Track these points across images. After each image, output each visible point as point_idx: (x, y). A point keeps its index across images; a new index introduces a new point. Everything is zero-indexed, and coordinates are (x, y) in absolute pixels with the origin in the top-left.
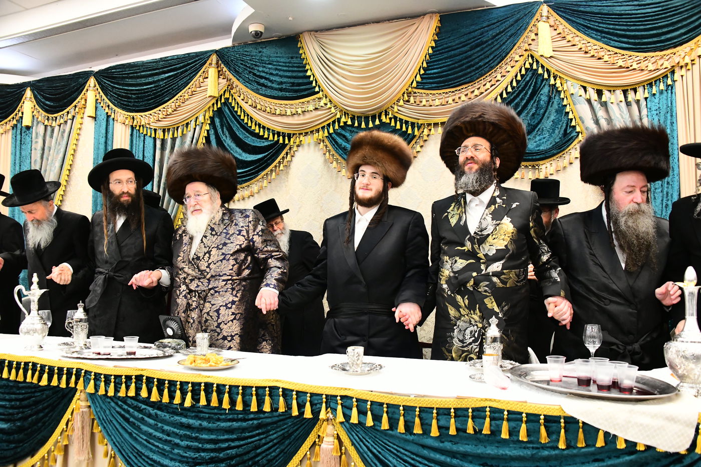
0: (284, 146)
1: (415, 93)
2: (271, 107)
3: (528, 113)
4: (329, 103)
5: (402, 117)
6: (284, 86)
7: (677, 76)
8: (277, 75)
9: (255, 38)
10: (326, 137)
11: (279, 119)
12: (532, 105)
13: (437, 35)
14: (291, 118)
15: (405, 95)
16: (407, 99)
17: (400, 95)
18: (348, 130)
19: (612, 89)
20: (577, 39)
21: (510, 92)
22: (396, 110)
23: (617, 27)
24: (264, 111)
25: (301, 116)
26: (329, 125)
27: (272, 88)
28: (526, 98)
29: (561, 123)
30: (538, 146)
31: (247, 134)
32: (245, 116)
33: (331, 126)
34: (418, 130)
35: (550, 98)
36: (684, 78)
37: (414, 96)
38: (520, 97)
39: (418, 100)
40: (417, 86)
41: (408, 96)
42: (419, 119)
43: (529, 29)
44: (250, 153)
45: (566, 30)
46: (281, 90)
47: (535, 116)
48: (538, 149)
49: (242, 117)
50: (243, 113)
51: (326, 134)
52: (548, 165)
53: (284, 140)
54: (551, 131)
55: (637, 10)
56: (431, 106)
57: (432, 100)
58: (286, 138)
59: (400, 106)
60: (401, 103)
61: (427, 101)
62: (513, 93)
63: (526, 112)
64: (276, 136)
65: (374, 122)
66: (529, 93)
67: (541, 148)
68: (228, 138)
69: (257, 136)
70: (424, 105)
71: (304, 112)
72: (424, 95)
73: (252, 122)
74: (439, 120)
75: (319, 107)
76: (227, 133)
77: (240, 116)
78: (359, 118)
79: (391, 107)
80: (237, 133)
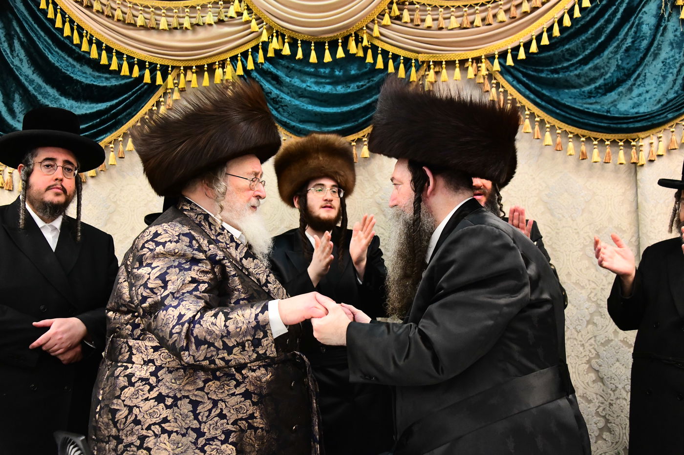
0: (153, 88)
1: (412, 3)
2: (124, 10)
3: (618, 47)
4: (245, 13)
5: (387, 47)
10: (240, 76)
11: (142, 35)
12: (627, 34)
14: (166, 36)
15: (395, 6)
16: (397, 13)
17: (385, 6)
18: (283, 66)
21: (586, 8)
22: (376, 33)
24: (108, 16)
25: (189, 33)
26: (245, 55)
28: (615, 20)
29: (678, 65)
30: (637, 105)
31: (70, 60)
32: (64, 23)
33: (250, 57)
34: (417, 71)
35: (660, 18)
37: (409, 10)
38: (606, 16)
39: (417, 15)
41: (399, 9)
42: (418, 52)
44: (77, 98)
47: (631, 52)
48: (635, 110)
49: (58, 24)
50: (59, 15)
51: (240, 71)
52: (654, 139)
53: (153, 79)
54: (660, 79)
56: (441, 29)
57: (445, 19)
58: (159, 73)
59: (385, 26)
60: (386, 20)
61: (434, 20)
62: (592, 9)
63: (615, 44)
64: (136, 68)
65: (333, 53)
66: (621, 10)
67: (642, 110)
69: (95, 65)
70: (429, 28)
71: (195, 26)
72: (429, 8)
73: (81, 36)
74: (457, 55)
75: (226, 19)
76: (22, 54)
77: (53, 22)
78: (306, 44)
79: (367, 27)
80: (50, 57)
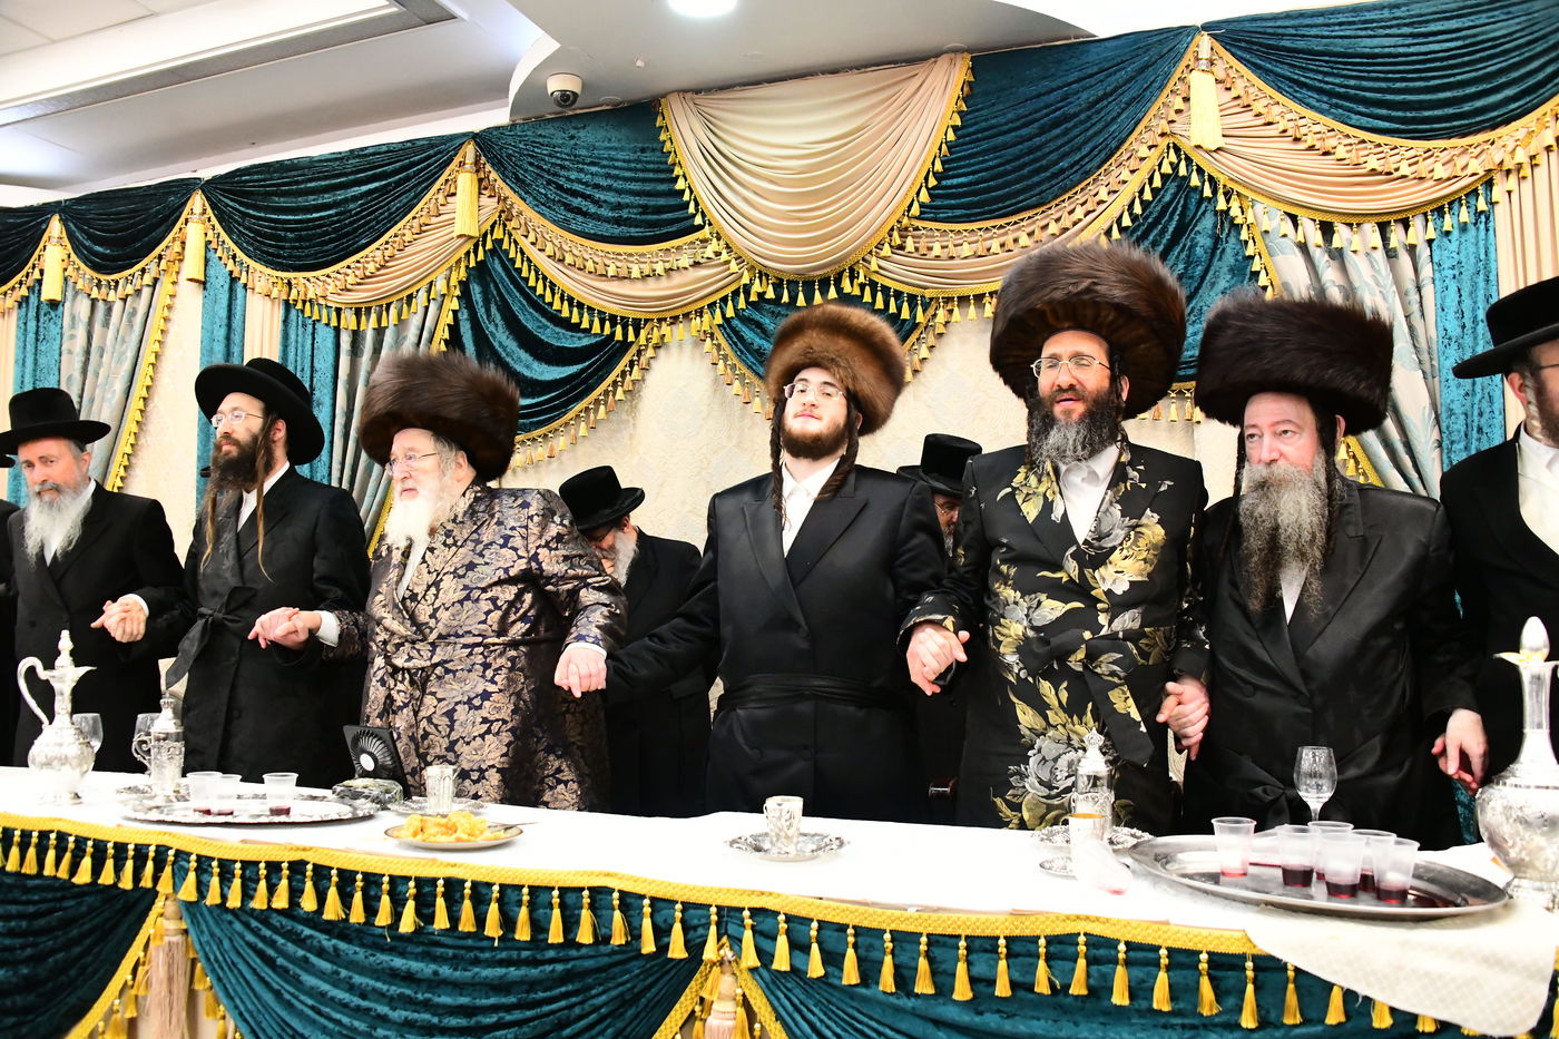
0: (625, 346)
1: (917, 229)
2: (596, 259)
4: (724, 252)
5: (888, 283)
6: (625, 214)
7: (1498, 193)
8: (609, 188)
9: (561, 106)
10: (719, 326)
11: (615, 287)
12: (1177, 257)
13: (965, 100)
14: (639, 285)
15: (895, 234)
16: (898, 242)
17: (884, 233)
18: (768, 311)
19: (1354, 221)
20: (1276, 110)
21: (1127, 228)
22: (874, 267)
23: (1365, 83)
24: (579, 269)
25: (664, 279)
26: (724, 300)
27: (598, 218)
28: (1164, 241)
31: (543, 320)
32: (537, 280)
33: (730, 303)
34: (924, 311)
35: (1217, 240)
36: (1515, 196)
37: (913, 237)
39: (923, 243)
40: (921, 213)
41: (901, 236)
42: (925, 288)
43: (1170, 86)
44: (549, 364)
45: (1251, 90)
46: (618, 222)
49: (532, 283)
50: (533, 273)
51: (719, 320)
53: (625, 334)
55: (1409, 46)
56: (952, 258)
57: (955, 246)
58: (630, 328)
59: (885, 258)
60: (886, 251)
61: (943, 247)
62: (1135, 230)
64: (607, 324)
65: (824, 292)
66: (1171, 229)
68: (501, 329)
69: (566, 324)
70: (938, 257)
72: (937, 234)
73: (553, 294)
74: (970, 289)
75: (702, 261)
76: (498, 318)
77: (526, 280)
78: (792, 284)
79: (864, 259)
80: (521, 318)
